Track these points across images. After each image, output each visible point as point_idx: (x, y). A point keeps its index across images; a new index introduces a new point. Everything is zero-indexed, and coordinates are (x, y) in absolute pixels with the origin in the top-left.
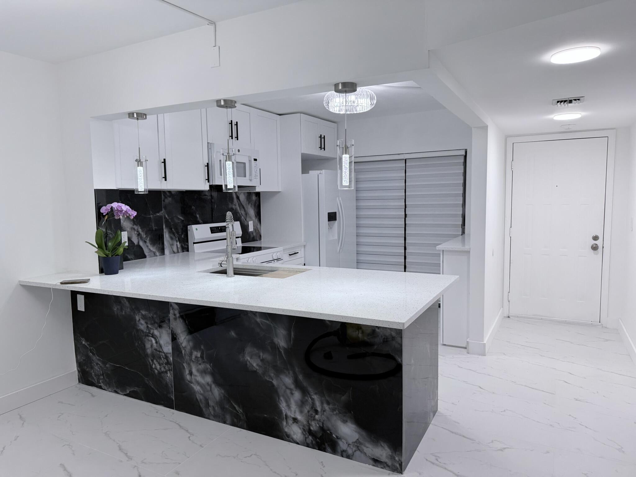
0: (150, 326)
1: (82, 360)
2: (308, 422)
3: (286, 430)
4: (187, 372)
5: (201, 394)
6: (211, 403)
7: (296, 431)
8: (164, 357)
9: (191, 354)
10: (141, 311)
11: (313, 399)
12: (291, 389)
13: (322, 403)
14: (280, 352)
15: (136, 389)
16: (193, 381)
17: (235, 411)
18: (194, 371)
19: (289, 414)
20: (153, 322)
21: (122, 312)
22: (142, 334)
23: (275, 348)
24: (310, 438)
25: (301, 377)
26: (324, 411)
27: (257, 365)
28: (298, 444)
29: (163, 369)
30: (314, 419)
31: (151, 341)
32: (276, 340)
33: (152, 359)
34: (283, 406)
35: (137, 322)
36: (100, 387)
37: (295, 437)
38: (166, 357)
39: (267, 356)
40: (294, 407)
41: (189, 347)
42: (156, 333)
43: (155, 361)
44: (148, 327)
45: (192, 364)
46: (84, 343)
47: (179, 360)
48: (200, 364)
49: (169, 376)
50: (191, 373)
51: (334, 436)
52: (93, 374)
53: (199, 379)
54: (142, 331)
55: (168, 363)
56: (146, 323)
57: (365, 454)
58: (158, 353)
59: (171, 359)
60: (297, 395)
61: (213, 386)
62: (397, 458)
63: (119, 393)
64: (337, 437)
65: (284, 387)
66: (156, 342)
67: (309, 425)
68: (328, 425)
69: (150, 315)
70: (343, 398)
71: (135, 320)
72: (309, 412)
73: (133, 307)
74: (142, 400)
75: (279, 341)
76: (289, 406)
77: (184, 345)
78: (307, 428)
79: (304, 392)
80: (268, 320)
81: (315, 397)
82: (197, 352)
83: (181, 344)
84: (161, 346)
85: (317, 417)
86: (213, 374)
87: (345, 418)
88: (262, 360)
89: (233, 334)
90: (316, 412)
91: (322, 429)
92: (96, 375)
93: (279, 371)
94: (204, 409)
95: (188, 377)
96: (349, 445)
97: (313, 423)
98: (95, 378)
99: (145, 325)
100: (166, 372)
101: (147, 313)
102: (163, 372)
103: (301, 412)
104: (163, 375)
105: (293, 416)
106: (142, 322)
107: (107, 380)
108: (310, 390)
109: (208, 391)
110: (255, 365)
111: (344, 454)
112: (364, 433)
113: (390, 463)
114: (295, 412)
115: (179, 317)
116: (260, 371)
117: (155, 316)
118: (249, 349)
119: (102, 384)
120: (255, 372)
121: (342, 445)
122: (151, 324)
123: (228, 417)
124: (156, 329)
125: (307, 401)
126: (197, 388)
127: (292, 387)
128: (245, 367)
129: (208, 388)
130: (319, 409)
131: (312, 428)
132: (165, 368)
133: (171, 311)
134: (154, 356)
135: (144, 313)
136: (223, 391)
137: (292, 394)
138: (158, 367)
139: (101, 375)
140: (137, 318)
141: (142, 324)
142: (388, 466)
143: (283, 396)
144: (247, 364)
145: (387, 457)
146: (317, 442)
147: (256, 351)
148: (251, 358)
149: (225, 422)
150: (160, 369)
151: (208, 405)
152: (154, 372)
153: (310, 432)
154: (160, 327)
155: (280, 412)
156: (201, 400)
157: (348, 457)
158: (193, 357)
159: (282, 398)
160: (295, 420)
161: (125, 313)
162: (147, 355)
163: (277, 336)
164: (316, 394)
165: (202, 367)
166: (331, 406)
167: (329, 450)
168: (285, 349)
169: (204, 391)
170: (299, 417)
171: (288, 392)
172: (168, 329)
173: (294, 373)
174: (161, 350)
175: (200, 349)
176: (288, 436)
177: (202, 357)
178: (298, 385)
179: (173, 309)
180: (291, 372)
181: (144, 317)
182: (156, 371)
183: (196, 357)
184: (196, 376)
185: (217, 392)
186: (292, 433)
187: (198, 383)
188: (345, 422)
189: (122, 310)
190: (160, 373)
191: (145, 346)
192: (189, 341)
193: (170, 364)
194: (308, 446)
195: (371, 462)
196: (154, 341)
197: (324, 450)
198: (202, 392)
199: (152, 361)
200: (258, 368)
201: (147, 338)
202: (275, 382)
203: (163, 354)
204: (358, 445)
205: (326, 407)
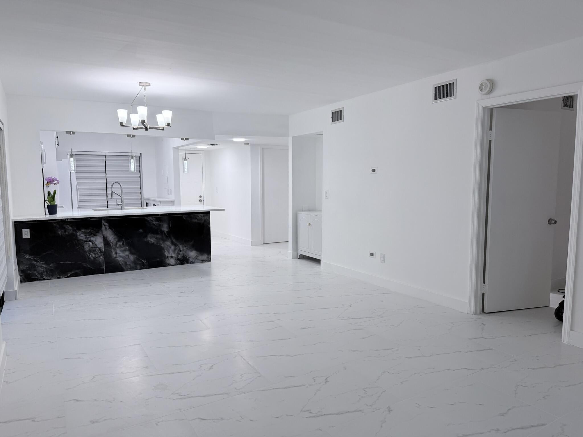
0: (88, 236)
1: (25, 268)
2: (177, 256)
3: (168, 262)
4: (114, 253)
5: (123, 261)
6: (128, 263)
7: (172, 261)
8: (98, 250)
9: (116, 244)
10: (81, 230)
11: (179, 247)
12: (170, 246)
13: (183, 247)
14: (165, 233)
15: (76, 271)
16: (118, 256)
17: (142, 263)
18: (118, 251)
19: (169, 255)
20: (90, 234)
21: (66, 233)
22: (82, 241)
23: (162, 232)
24: (178, 261)
25: (174, 240)
26: (183, 250)
27: (154, 241)
28: (173, 265)
29: (97, 256)
30: (180, 254)
31: (89, 244)
32: (163, 229)
33: (89, 252)
34: (166, 253)
35: (78, 236)
36: (44, 279)
37: (172, 264)
38: (100, 249)
39: (159, 236)
40: (171, 252)
41: (115, 241)
42: (92, 239)
43: (91, 253)
44: (86, 237)
45: (117, 249)
46: (27, 257)
47: (108, 249)
48: (122, 248)
49: (102, 258)
50: (116, 253)
51: (188, 257)
52: (36, 273)
53: (122, 254)
54: (82, 240)
55: (101, 252)
56: (85, 235)
57: (199, 260)
58: (94, 249)
59: (103, 249)
60: (173, 247)
61: (130, 255)
62: (209, 257)
63: (61, 278)
64: (189, 258)
65: (167, 246)
66: (93, 244)
67: (178, 257)
68: (186, 254)
69: (89, 231)
70: (191, 243)
71: (77, 235)
72: (177, 252)
73: (75, 229)
74: (81, 276)
75: (164, 229)
76: (169, 253)
77: (111, 241)
78: (177, 258)
79: (175, 245)
80: (159, 222)
81: (180, 246)
82: (120, 242)
83: (110, 241)
84: (96, 245)
85: (181, 253)
86: (130, 250)
87: (192, 250)
88: (156, 238)
89: (141, 231)
90: (181, 251)
91: (183, 256)
92: (39, 274)
93: (164, 240)
94: (124, 268)
95: (115, 256)
96: (193, 259)
97: (179, 256)
98: (38, 275)
99: (84, 237)
100: (100, 257)
101: (86, 230)
102: (97, 257)
103: (174, 253)
104: (97, 259)
105: (171, 256)
106: (82, 235)
107: (51, 273)
108: (178, 244)
109: (127, 258)
110: (153, 241)
111: (192, 262)
112: (198, 253)
113: (207, 259)
114: (172, 254)
115: (109, 229)
116: (155, 243)
117: (92, 231)
118: (149, 235)
119: (45, 277)
120: (153, 244)
121: (191, 260)
122: (89, 235)
123: (138, 267)
124: (93, 237)
125: (177, 248)
126: (120, 259)
127: (170, 245)
128: (147, 243)
129: (127, 257)
130: (182, 250)
131: (179, 258)
132: (98, 255)
133: (103, 227)
134: (90, 251)
135: (83, 230)
136: (136, 256)
137: (170, 248)
138: (94, 255)
139: (44, 272)
140: (78, 234)
141: (82, 237)
142: (207, 261)
143: (166, 249)
144: (148, 242)
145: (206, 258)
146: (181, 262)
147: (153, 235)
148: (151, 238)
149: (136, 269)
150: (95, 256)
151: (126, 264)
152: (91, 259)
153: (178, 259)
154: (95, 235)
155: (165, 256)
156: (122, 264)
157: (193, 263)
158: (118, 245)
159: (166, 251)
160: (172, 257)
161: (69, 233)
162: (86, 252)
163: (163, 227)
164: (180, 245)
165: (122, 249)
166: (186, 247)
167: (186, 263)
168: (167, 232)
169: (124, 259)
170: (173, 255)
171: (169, 247)
172: (101, 236)
173: (171, 239)
174: (96, 247)
175: (122, 241)
176: (168, 264)
177: (123, 244)
178: (173, 243)
179: (105, 225)
180: (170, 240)
181: (84, 233)
182: (92, 258)
183: (119, 245)
184: (119, 254)
185: (132, 258)
186: (170, 262)
187: (121, 256)
188: (191, 251)
189: (65, 232)
190: (94, 258)
191: (84, 247)
192: (115, 239)
193: (102, 252)
194: (177, 265)
195: (201, 261)
196: (91, 243)
197: (184, 264)
198: (123, 260)
199: (89, 253)
200: (154, 242)
201: (86, 243)
202: (162, 245)
203: (98, 249)
204: (196, 258)
205: (185, 248)
